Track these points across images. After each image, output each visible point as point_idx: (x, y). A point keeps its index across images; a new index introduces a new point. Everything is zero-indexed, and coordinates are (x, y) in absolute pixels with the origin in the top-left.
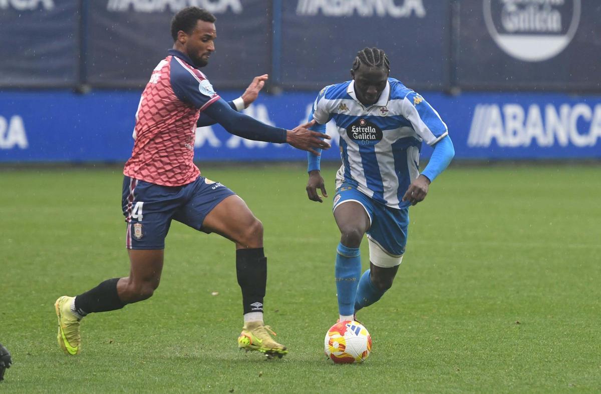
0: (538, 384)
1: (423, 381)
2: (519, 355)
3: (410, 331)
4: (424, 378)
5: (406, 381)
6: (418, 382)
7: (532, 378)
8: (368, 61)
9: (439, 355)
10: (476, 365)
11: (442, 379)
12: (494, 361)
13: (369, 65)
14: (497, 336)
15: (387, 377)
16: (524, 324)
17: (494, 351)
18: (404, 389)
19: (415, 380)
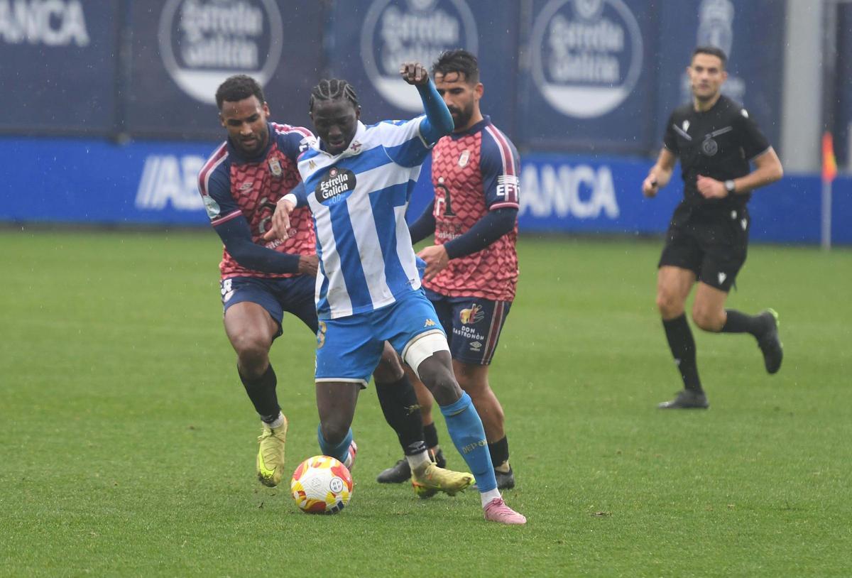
0: (214, 504)
1: (72, 498)
2: (192, 468)
3: (58, 435)
4: (73, 493)
5: (50, 497)
6: (65, 498)
7: (208, 497)
8: (322, 94)
9: (92, 466)
10: (139, 480)
11: (95, 495)
12: (161, 476)
13: (323, 99)
14: (165, 444)
15: (27, 491)
16: (199, 429)
17: (162, 462)
18: (48, 506)
19: (62, 497)
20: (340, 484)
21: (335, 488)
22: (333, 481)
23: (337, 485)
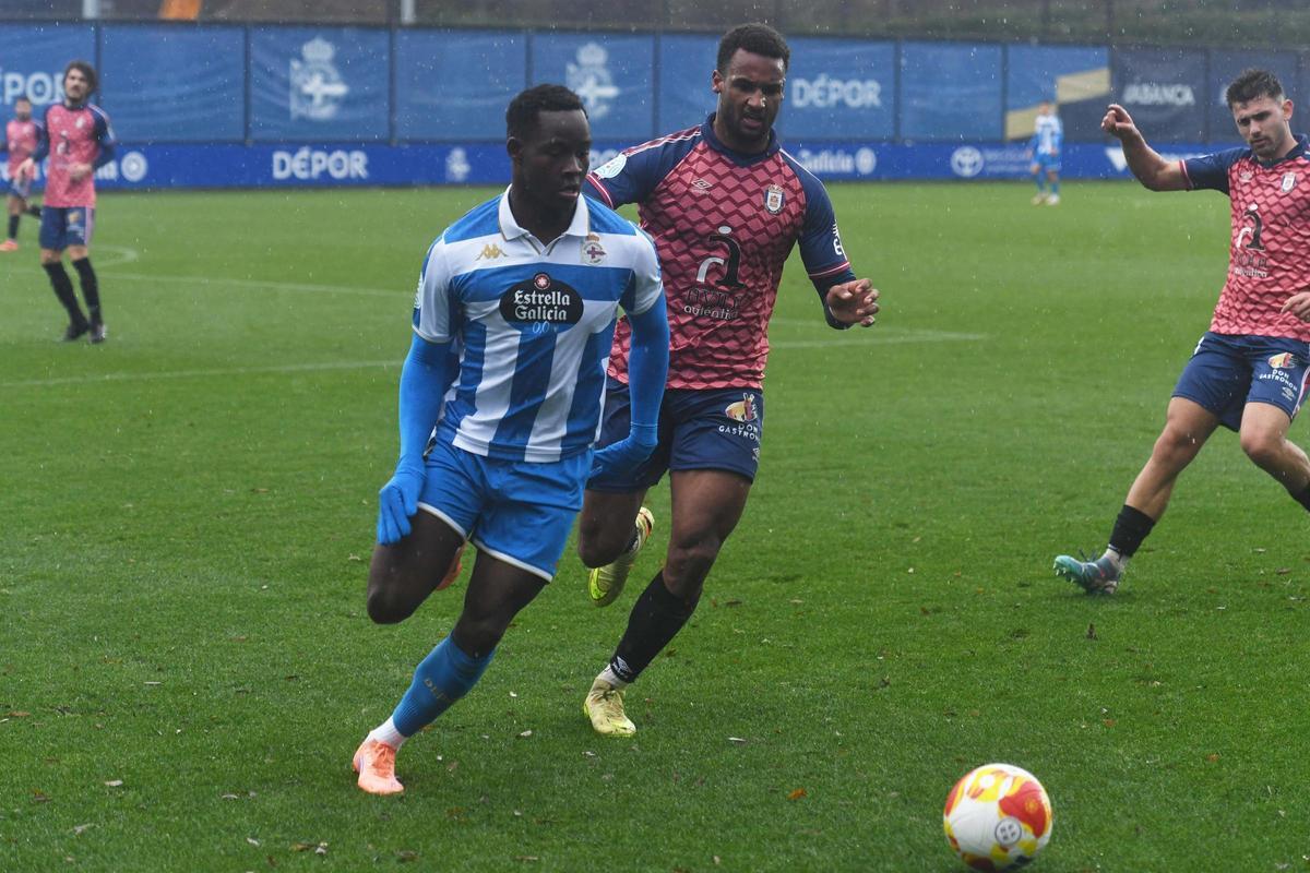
20: (1016, 828)
21: (1005, 838)
22: (1000, 827)
23: (1009, 833)
